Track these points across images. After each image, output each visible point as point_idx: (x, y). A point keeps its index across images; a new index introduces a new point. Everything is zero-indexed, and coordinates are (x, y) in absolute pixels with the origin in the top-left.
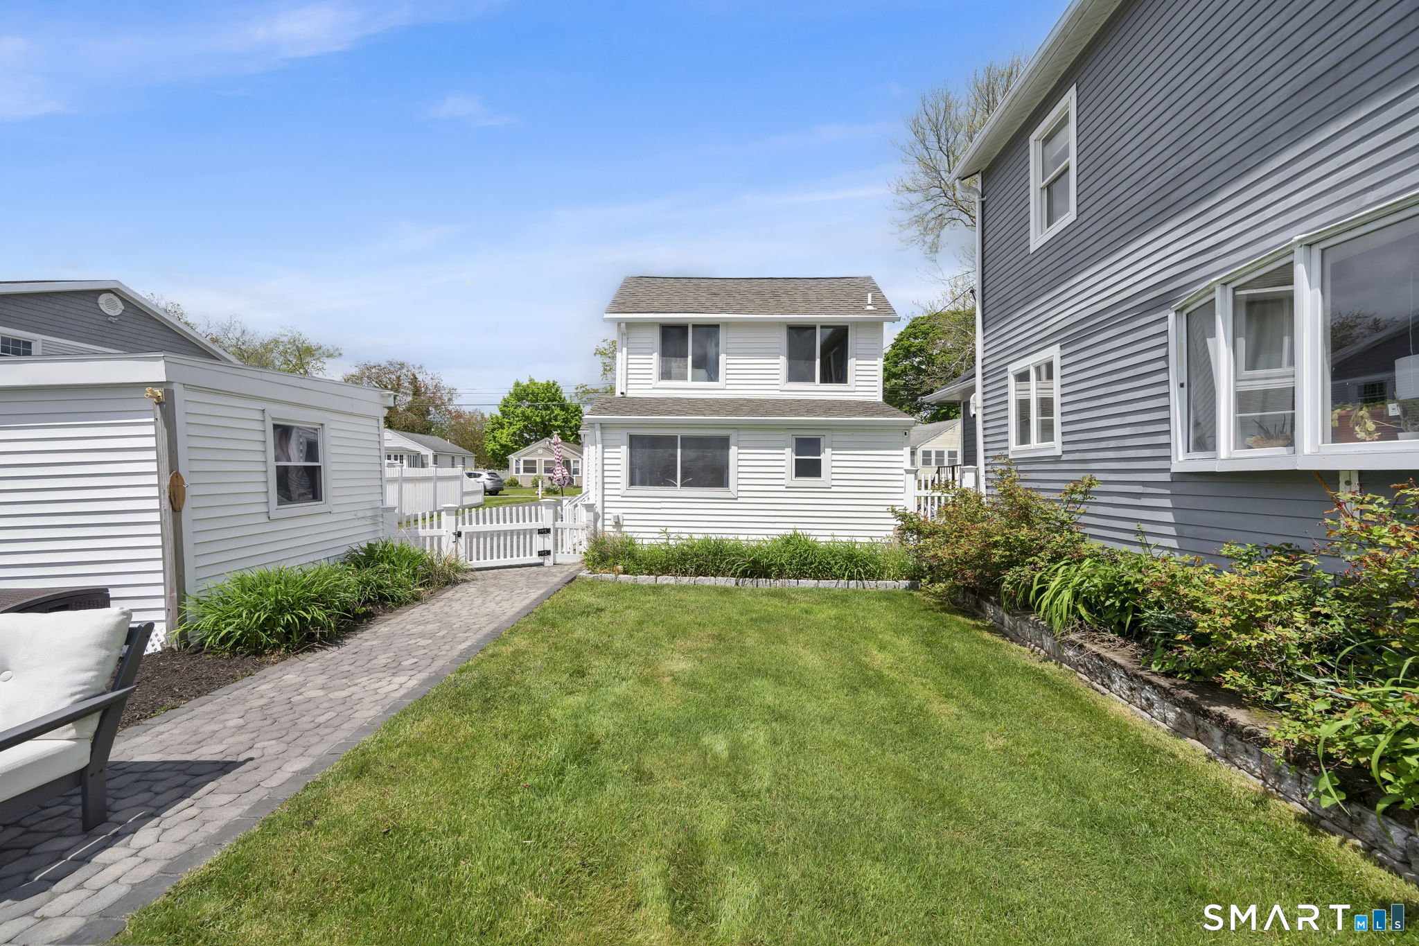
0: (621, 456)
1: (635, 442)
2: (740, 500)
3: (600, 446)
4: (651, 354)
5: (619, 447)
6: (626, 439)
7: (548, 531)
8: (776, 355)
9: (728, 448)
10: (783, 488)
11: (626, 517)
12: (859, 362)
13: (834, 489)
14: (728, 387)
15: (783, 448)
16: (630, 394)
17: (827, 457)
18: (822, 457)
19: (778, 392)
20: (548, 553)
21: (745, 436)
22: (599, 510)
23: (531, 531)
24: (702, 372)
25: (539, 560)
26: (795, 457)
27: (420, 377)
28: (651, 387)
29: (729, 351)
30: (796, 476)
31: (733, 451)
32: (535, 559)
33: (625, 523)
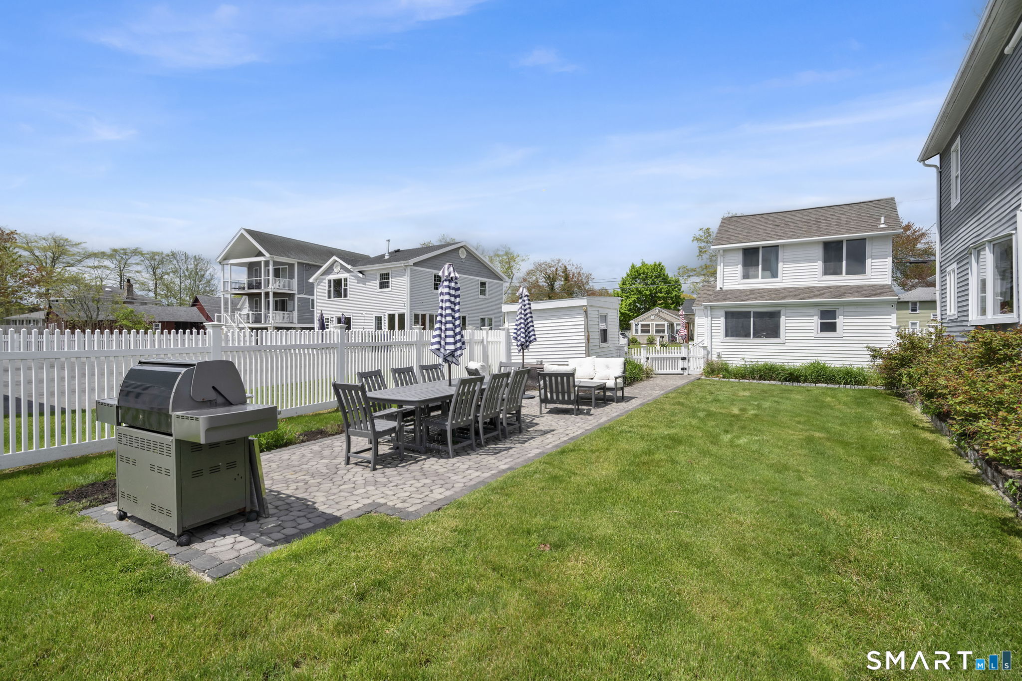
0: (720, 323)
1: (729, 316)
2: (786, 344)
3: (710, 318)
4: (737, 265)
5: (719, 318)
6: (723, 314)
7: (685, 358)
8: (815, 261)
9: (780, 317)
10: (813, 338)
11: (723, 353)
12: (873, 261)
13: (844, 338)
14: (784, 281)
15: (813, 316)
16: (725, 288)
17: (840, 321)
18: (837, 321)
19: (817, 282)
20: (685, 369)
21: (789, 311)
22: (709, 349)
23: (679, 358)
24: (768, 273)
25: (681, 372)
26: (820, 321)
28: (737, 283)
29: (785, 260)
30: (821, 331)
31: (783, 319)
32: (679, 371)
33: (723, 356)
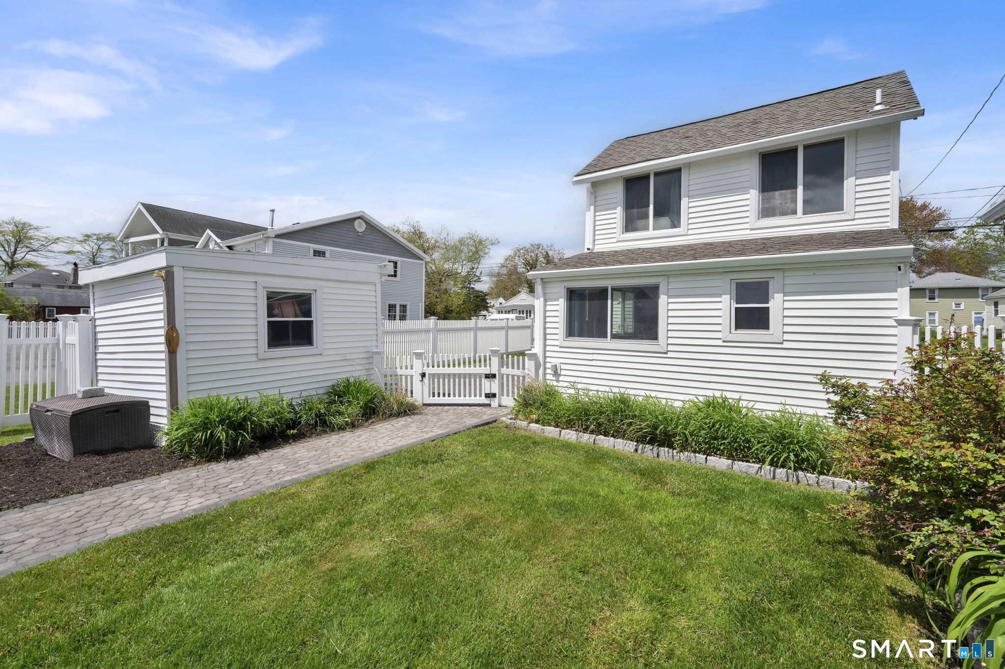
0: (558, 308)
1: (573, 295)
2: (670, 355)
3: (542, 299)
4: (615, 208)
5: (557, 300)
6: (563, 292)
7: (494, 376)
8: (744, 190)
9: (657, 297)
10: (720, 343)
11: (563, 367)
12: (859, 182)
13: (786, 345)
14: (690, 232)
15: (720, 295)
16: (598, 248)
17: (776, 304)
18: (770, 305)
19: (748, 232)
20: (494, 395)
21: (675, 284)
22: (541, 360)
23: (480, 376)
24: (665, 220)
25: (486, 401)
26: (735, 305)
27: (550, 253)
28: (615, 240)
29: (691, 193)
30: (737, 328)
31: (663, 300)
32: (483, 400)
33: (563, 372)
